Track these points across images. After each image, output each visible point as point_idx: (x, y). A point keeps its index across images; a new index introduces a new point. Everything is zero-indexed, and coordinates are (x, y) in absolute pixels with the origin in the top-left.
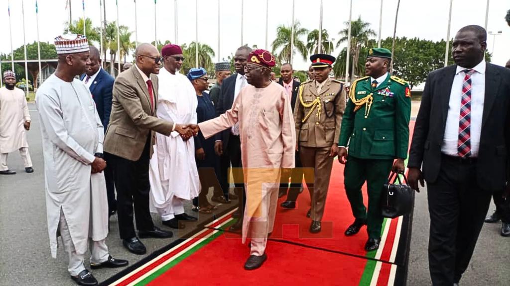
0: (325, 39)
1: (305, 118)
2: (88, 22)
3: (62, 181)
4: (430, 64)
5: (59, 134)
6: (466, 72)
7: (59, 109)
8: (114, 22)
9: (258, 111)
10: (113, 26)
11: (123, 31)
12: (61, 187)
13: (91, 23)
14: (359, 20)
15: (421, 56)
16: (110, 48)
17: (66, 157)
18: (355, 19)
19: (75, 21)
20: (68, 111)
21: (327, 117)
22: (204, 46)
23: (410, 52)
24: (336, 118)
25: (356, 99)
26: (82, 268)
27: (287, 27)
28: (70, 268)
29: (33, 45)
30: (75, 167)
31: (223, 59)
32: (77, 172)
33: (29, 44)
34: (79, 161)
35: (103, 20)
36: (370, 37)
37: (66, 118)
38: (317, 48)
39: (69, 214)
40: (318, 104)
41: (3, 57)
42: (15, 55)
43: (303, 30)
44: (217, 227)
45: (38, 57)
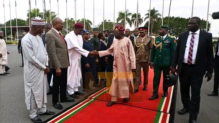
0: (139, 17)
1: (138, 51)
2: (38, 10)
3: (32, 77)
4: (184, 28)
5: (32, 57)
6: (193, 34)
7: (31, 47)
8: (49, 10)
9: (120, 48)
10: (48, 12)
11: (53, 14)
12: (32, 80)
13: (39, 11)
14: (154, 9)
15: (180, 25)
16: (47, 21)
17: (34, 67)
18: (152, 9)
19: (32, 10)
20: (35, 48)
21: (146, 50)
22: (87, 20)
23: (176, 23)
24: (149, 50)
25: (156, 45)
26: (36, 115)
27: (123, 12)
28: (31, 115)
29: (14, 20)
30: (38, 71)
31: (96, 26)
32: (39, 73)
33: (12, 20)
34: (40, 69)
35: (44, 9)
36: (159, 17)
37: (34, 51)
38: (136, 21)
39: (35, 91)
40: (142, 46)
41: (1, 25)
42: (6, 24)
43: (130, 14)
44: (93, 98)
45: (16, 25)
